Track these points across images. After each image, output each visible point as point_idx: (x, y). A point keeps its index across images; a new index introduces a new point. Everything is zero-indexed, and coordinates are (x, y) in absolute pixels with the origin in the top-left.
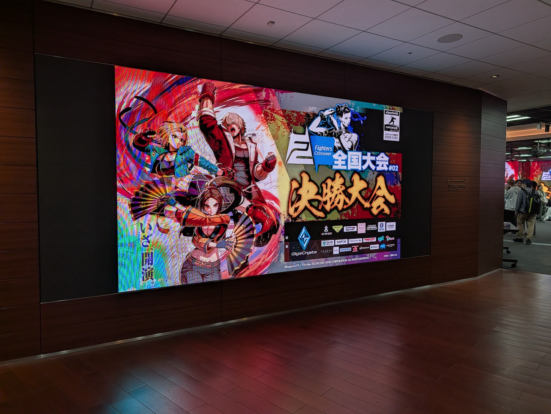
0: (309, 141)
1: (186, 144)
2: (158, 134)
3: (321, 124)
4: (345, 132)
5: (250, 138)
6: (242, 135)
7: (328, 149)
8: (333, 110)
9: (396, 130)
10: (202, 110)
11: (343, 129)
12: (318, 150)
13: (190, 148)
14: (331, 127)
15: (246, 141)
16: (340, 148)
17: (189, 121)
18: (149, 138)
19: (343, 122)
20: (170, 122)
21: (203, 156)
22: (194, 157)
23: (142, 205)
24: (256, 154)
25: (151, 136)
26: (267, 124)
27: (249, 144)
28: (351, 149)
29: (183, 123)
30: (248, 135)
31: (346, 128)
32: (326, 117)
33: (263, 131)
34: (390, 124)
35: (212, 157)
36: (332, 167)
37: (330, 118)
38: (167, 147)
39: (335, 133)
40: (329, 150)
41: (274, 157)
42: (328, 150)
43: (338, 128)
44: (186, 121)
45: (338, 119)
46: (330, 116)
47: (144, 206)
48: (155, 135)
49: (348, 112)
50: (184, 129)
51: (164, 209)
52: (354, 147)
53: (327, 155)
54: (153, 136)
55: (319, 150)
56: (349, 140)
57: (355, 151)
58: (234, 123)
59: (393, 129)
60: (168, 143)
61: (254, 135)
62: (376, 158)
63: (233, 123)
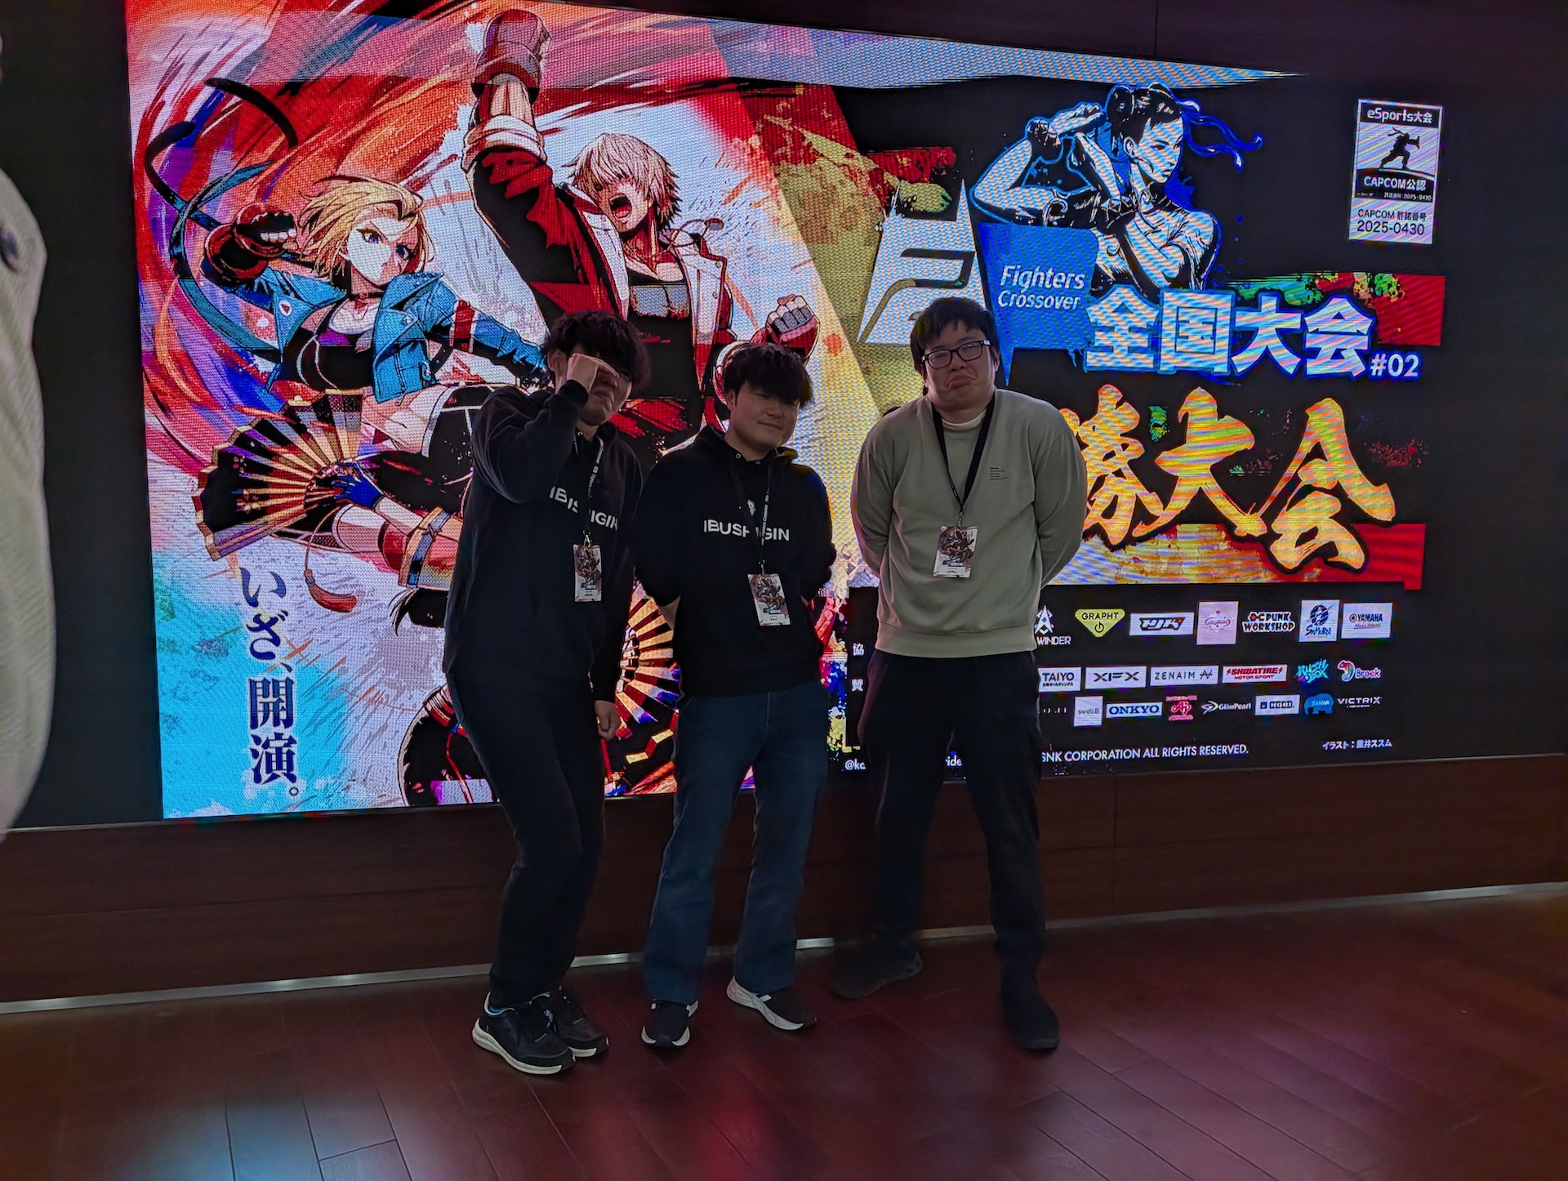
0: (970, 247)
1: (421, 264)
2: (304, 228)
3: (1035, 173)
4: (1151, 206)
5: (697, 239)
6: (660, 227)
7: (1063, 280)
8: (1095, 111)
9: (1417, 193)
10: (486, 128)
11: (1139, 190)
12: (1014, 284)
13: (435, 279)
14: (1085, 184)
15: (680, 248)
16: (1121, 278)
17: (432, 173)
18: (268, 243)
19: (1140, 162)
20: (352, 179)
21: (491, 311)
22: (454, 317)
23: (246, 502)
24: (726, 305)
25: (273, 237)
26: (777, 175)
27: (692, 259)
28: (1179, 283)
29: (405, 182)
30: (691, 225)
31: (1156, 189)
32: (1058, 142)
33: (758, 204)
34: (1388, 165)
35: (527, 316)
36: (1080, 357)
37: (1078, 144)
38: (343, 277)
39: (1101, 213)
40: (1067, 286)
41: (805, 314)
42: (1064, 284)
43: (1114, 191)
44: (419, 174)
45: (1115, 151)
46: (1080, 135)
47: (255, 506)
48: (292, 233)
49: (1168, 118)
50: (410, 203)
51: (331, 519)
52: (1193, 271)
53: (1058, 305)
54: (283, 235)
55: (1021, 283)
56: (1175, 241)
57: (1198, 291)
58: (627, 176)
59: (1403, 191)
60: (343, 265)
61: (715, 223)
62: (1306, 319)
63: (619, 176)
